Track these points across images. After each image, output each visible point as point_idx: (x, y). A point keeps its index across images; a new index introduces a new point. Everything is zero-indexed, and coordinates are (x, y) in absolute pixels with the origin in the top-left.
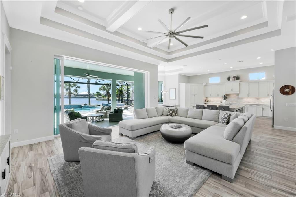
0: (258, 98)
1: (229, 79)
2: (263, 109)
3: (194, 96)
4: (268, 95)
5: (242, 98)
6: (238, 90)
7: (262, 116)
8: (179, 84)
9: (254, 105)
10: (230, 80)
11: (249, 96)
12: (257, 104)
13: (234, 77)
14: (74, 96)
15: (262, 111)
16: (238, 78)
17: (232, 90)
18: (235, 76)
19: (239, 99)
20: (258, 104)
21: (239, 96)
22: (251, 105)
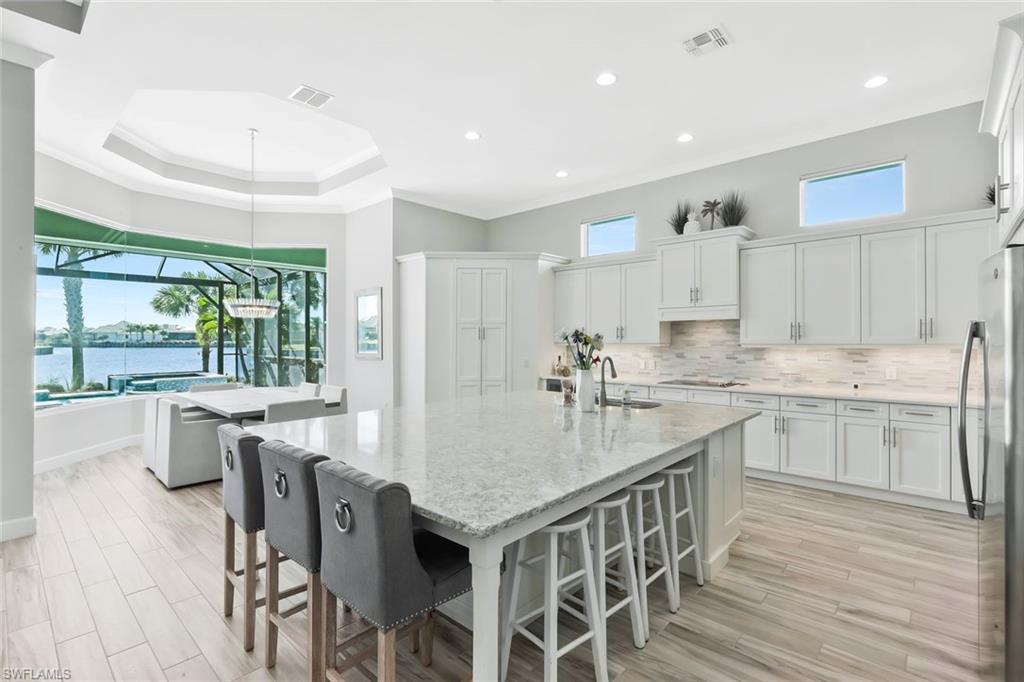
0: (858, 354)
1: (680, 224)
2: (892, 437)
3: (482, 335)
4: (927, 332)
5: (759, 352)
6: (734, 299)
7: (888, 491)
8: (397, 264)
9: (829, 407)
10: (687, 226)
11: (797, 333)
12: (850, 392)
13: (711, 207)
14: (161, 337)
15: (882, 450)
16: (732, 214)
17: (695, 295)
18: (715, 204)
19: (741, 357)
20: (861, 394)
21: (737, 333)
22: (809, 402)
